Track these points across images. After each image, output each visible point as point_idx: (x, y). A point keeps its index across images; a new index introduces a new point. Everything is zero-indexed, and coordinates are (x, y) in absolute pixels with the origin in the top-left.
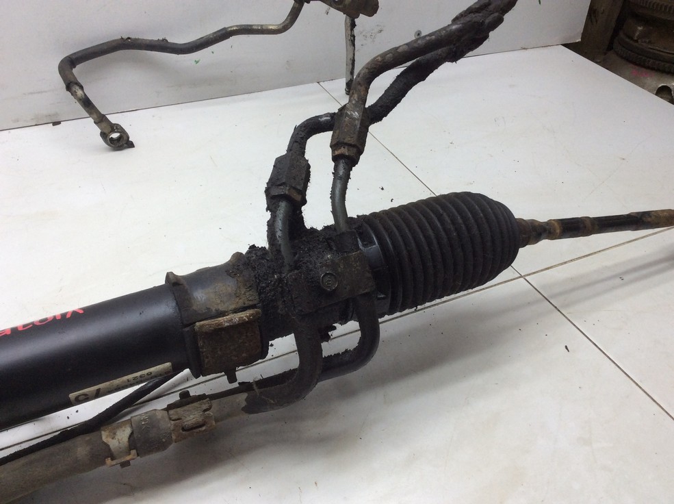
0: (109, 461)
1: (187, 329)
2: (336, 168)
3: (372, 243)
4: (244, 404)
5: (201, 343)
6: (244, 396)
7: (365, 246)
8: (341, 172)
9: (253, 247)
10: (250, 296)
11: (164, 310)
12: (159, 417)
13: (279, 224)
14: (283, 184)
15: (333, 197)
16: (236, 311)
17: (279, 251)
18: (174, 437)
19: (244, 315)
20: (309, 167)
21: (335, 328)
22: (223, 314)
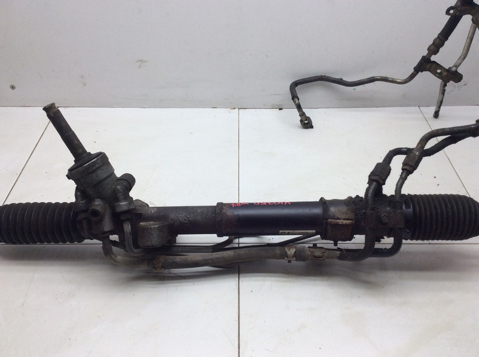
0: (286, 258)
1: (325, 221)
2: (402, 173)
3: (410, 208)
4: (338, 255)
5: (328, 227)
6: (339, 252)
7: (406, 208)
8: (403, 176)
9: (357, 196)
10: (352, 216)
11: (318, 211)
12: (306, 249)
13: (371, 191)
14: (377, 175)
15: (397, 185)
16: (344, 219)
17: (368, 202)
18: (309, 258)
19: (348, 222)
20: (391, 169)
21: (384, 238)
22: (339, 219)
